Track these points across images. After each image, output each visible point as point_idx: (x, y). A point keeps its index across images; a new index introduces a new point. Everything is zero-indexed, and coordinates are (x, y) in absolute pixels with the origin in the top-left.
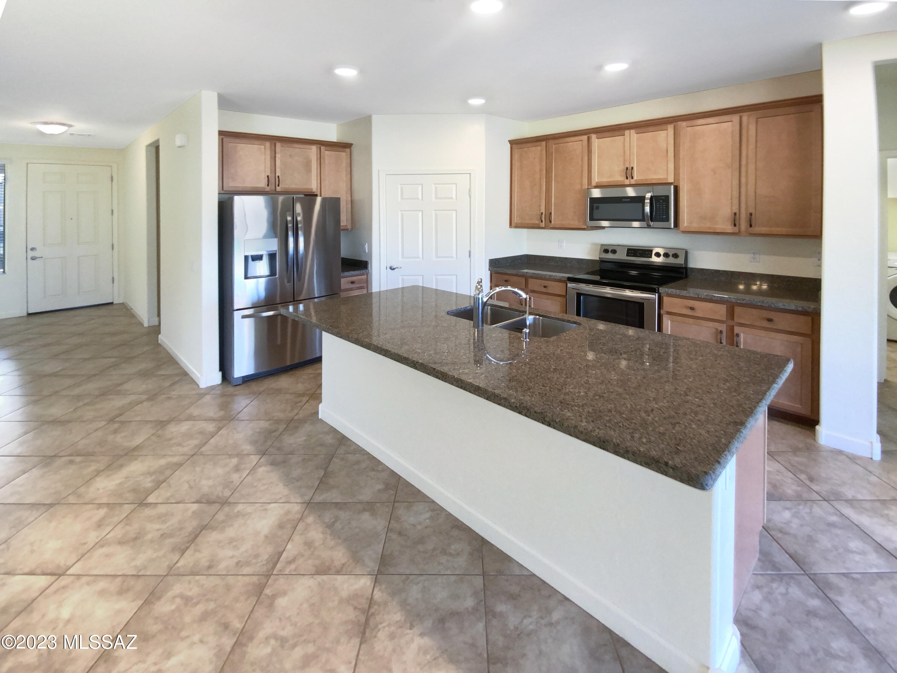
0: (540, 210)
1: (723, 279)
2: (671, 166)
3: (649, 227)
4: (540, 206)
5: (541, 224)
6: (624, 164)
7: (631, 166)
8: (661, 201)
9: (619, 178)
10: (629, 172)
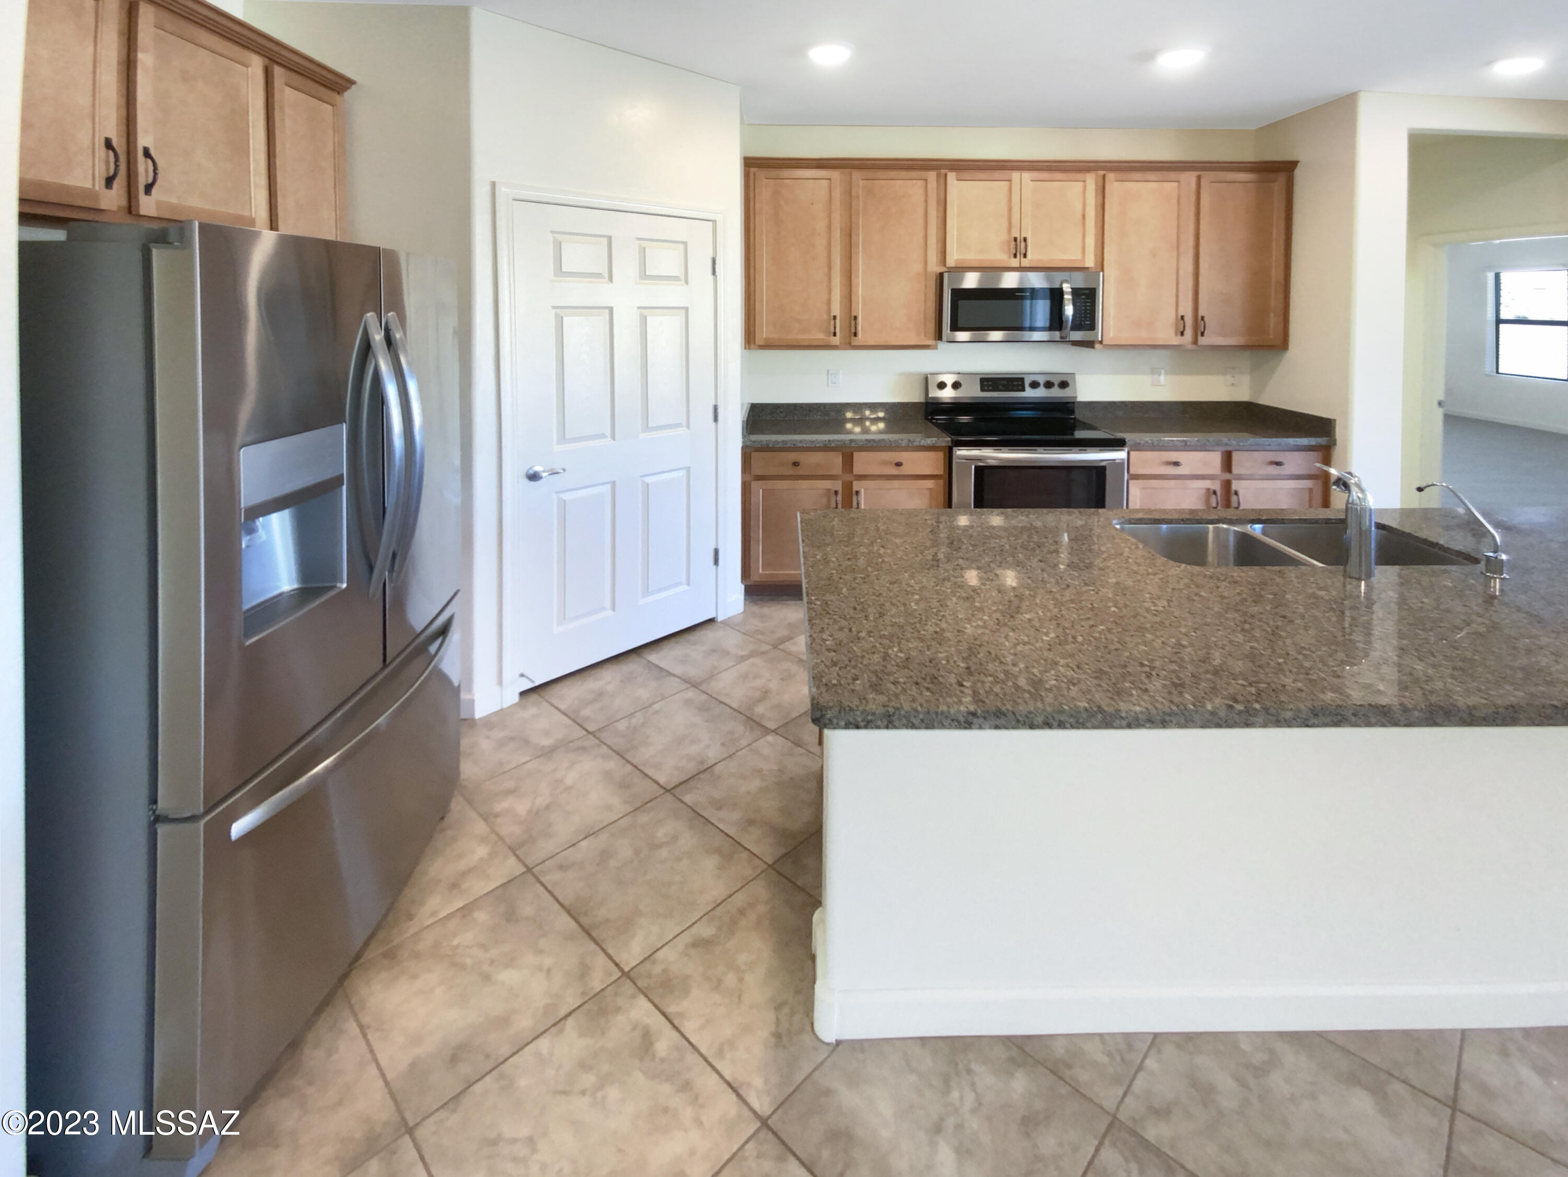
0: (829, 311)
1: (1120, 414)
2: (1091, 241)
3: (1063, 340)
4: (829, 302)
5: (833, 338)
6: (1010, 231)
7: (1023, 236)
8: (1083, 297)
9: (1000, 256)
10: (1018, 246)
